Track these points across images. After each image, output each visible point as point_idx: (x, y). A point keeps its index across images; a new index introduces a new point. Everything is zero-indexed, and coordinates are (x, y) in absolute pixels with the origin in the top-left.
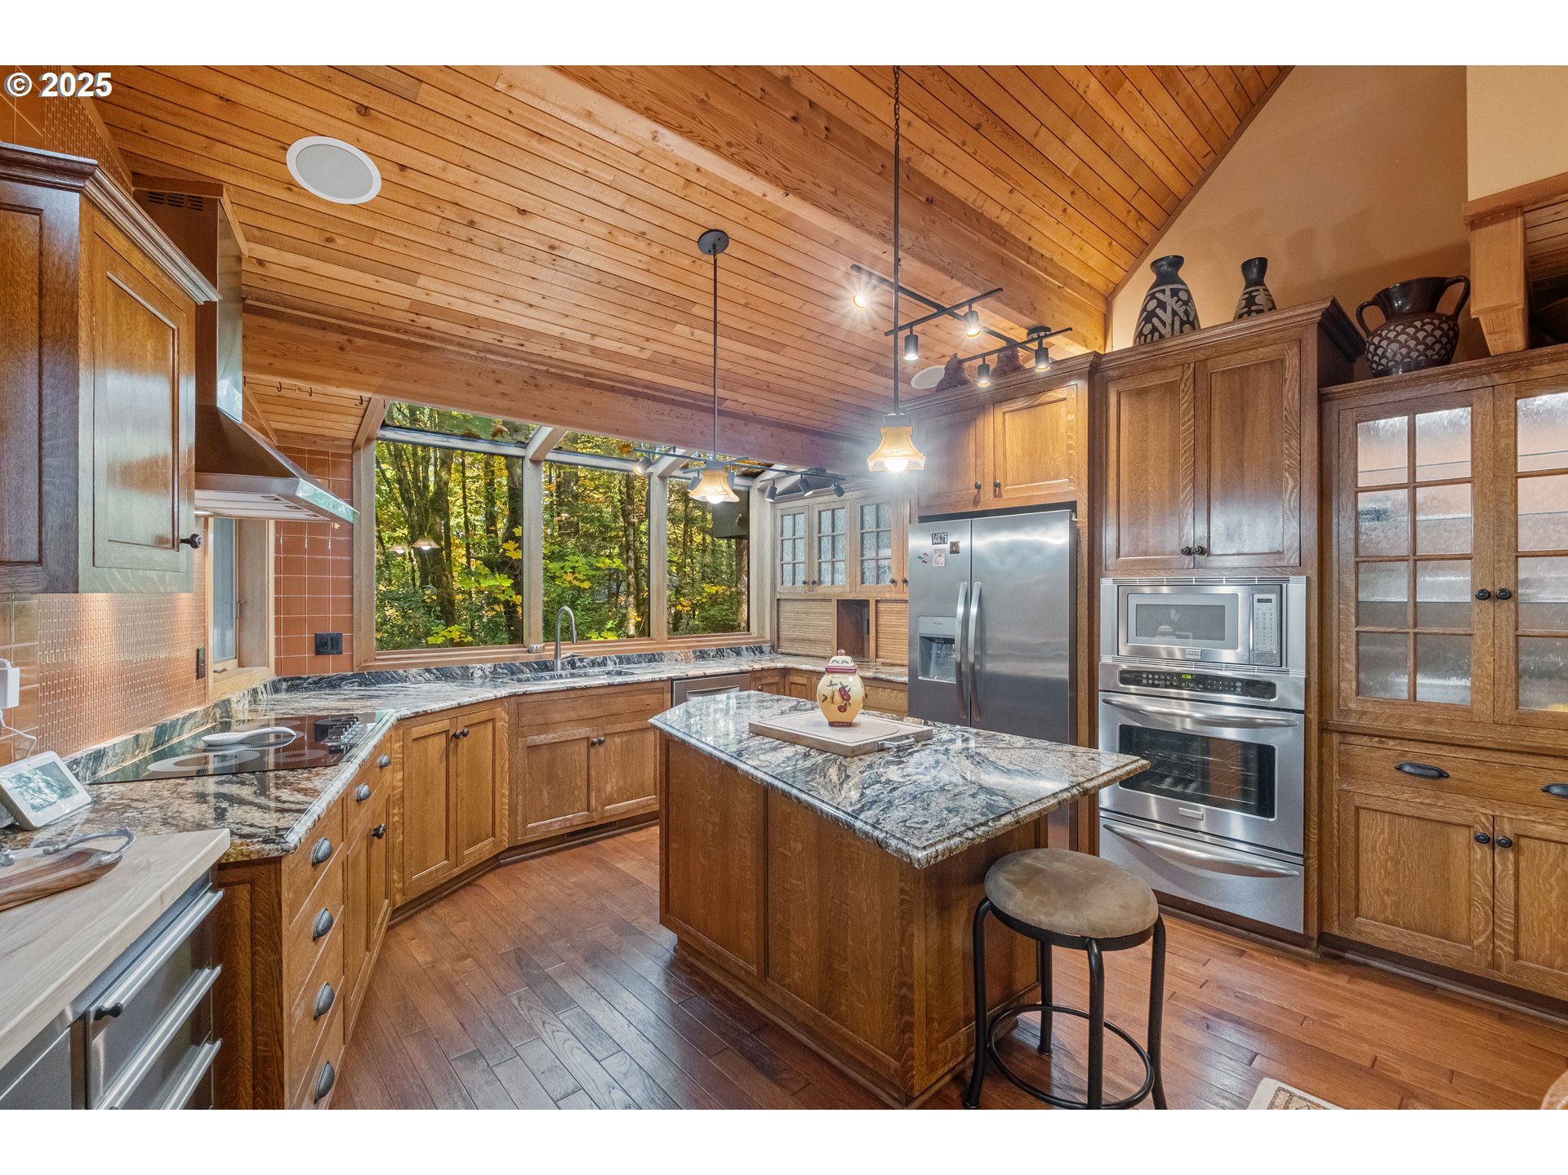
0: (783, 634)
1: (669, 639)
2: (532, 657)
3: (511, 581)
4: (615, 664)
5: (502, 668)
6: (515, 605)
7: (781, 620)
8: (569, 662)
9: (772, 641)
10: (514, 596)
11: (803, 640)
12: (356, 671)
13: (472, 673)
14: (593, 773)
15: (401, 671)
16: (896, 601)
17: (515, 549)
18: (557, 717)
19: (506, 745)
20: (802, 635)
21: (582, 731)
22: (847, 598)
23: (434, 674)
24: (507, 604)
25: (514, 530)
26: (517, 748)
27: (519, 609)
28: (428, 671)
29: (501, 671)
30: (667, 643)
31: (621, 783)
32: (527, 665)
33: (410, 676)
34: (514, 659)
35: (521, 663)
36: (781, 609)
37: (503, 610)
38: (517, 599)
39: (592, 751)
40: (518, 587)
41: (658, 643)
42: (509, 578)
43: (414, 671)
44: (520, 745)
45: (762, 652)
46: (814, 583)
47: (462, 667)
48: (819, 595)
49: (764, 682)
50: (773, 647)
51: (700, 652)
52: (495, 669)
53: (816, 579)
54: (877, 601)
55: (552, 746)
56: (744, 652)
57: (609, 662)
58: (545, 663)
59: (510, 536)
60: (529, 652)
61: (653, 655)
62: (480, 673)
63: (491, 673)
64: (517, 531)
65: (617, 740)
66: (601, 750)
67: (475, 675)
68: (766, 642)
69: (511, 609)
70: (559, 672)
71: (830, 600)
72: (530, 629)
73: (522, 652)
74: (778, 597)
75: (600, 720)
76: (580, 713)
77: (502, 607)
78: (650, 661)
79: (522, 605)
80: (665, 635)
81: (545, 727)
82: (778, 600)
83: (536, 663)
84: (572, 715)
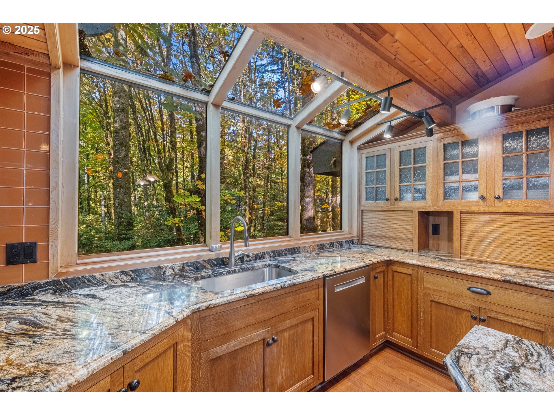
0: (366, 232)
1: (301, 236)
2: (212, 255)
3: (200, 199)
4: (271, 257)
5: (189, 266)
6: (201, 211)
7: (365, 223)
8: (239, 258)
9: (357, 236)
10: (201, 207)
11: (385, 237)
12: (52, 278)
13: (164, 272)
14: (268, 370)
15: (98, 275)
16: (484, 213)
17: (202, 184)
18: (238, 324)
19: (188, 364)
20: (383, 234)
21: (260, 333)
22: (429, 210)
23: (130, 275)
24: (197, 209)
25: (202, 175)
26: (200, 364)
27: (203, 213)
28: (124, 273)
29: (188, 268)
30: (300, 240)
31: (289, 372)
32: (208, 261)
33: (107, 279)
34: (199, 257)
35: (205, 261)
36: (364, 216)
37: (195, 213)
38: (203, 208)
39: (268, 350)
40: (203, 202)
41: (295, 240)
42: (199, 197)
43: (110, 273)
44: (203, 360)
45: (353, 244)
46: (396, 199)
47: (155, 268)
48: (401, 207)
49: (377, 271)
50: (358, 240)
51: (321, 245)
52: (183, 267)
53: (398, 196)
54: (461, 213)
55: (233, 354)
56: (344, 244)
57: (266, 256)
58: (222, 259)
59: (200, 178)
60: (210, 250)
61: (294, 249)
62: (171, 271)
63: (180, 270)
64: (203, 176)
65: (286, 334)
66: (274, 347)
67: (167, 274)
68: (354, 237)
69: (199, 212)
70: (234, 268)
71: (412, 211)
72: (211, 232)
73: (205, 250)
74: (363, 208)
75: (274, 320)
76: (258, 316)
77: (195, 211)
78: (292, 254)
79: (205, 211)
80: (299, 234)
81: (226, 337)
82: (362, 211)
83: (215, 260)
84: (251, 320)
